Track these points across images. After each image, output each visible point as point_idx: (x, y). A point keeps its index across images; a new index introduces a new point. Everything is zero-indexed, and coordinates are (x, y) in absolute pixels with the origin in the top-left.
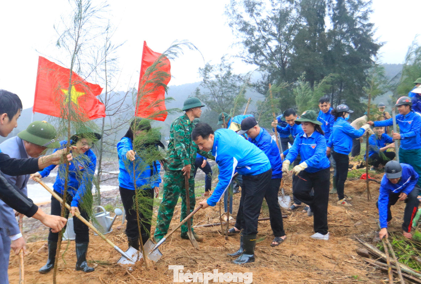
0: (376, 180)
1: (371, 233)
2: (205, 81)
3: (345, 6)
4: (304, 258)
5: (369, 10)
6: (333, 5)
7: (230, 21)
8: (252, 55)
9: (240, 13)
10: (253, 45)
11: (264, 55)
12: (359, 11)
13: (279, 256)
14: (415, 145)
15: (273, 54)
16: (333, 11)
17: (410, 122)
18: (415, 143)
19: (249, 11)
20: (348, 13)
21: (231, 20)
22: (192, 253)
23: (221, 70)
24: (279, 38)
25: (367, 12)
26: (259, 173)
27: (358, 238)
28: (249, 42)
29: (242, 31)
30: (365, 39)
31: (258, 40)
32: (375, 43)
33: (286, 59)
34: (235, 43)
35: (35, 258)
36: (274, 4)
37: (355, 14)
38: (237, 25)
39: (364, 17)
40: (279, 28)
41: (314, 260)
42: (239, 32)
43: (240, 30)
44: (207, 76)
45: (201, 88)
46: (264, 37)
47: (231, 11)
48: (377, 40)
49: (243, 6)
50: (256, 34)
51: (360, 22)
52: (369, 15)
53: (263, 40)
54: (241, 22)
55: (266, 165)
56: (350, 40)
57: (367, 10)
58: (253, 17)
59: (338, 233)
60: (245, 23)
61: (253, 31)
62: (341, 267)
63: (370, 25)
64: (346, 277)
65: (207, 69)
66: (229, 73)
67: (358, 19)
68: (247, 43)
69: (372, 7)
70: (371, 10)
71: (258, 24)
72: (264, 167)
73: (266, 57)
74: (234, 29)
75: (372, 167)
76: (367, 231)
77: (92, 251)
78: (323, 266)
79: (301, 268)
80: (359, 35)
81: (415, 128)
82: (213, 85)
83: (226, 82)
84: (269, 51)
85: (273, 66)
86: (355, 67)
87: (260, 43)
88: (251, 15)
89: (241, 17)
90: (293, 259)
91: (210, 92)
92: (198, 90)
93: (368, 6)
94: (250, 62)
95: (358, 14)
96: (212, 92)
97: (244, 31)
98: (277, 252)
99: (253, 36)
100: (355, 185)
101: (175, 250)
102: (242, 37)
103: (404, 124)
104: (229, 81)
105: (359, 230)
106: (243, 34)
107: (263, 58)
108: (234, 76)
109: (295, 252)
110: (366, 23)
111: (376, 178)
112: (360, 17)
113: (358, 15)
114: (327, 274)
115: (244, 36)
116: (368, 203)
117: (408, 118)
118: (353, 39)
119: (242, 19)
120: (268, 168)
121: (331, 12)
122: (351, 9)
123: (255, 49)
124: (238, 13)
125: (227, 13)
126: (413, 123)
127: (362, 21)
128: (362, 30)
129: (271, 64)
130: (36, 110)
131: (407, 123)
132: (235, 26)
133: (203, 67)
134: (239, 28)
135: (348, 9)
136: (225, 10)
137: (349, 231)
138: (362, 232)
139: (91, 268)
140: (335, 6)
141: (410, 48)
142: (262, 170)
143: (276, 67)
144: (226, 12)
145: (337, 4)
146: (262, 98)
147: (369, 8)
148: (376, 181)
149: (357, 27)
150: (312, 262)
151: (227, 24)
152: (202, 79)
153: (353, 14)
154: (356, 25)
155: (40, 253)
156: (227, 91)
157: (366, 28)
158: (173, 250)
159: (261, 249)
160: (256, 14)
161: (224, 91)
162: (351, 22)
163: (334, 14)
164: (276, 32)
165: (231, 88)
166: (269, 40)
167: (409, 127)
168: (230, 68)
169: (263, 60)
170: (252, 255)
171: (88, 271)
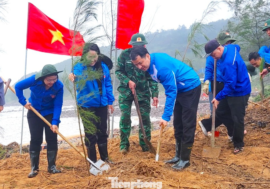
13: (219, 165)
26: (192, 88)
35: (21, 164)
41: (252, 169)
55: (198, 81)
66: (261, 2)
72: (196, 82)
77: (67, 160)
79: (233, 174)
83: (259, 12)
90: (231, 168)
98: (220, 162)
101: (131, 159)
104: (262, 10)
120: (199, 84)
139: (58, 170)
142: (194, 85)
150: (248, 171)
155: (27, 161)
158: (129, 159)
159: (204, 159)
170: (187, 162)
171: (56, 172)
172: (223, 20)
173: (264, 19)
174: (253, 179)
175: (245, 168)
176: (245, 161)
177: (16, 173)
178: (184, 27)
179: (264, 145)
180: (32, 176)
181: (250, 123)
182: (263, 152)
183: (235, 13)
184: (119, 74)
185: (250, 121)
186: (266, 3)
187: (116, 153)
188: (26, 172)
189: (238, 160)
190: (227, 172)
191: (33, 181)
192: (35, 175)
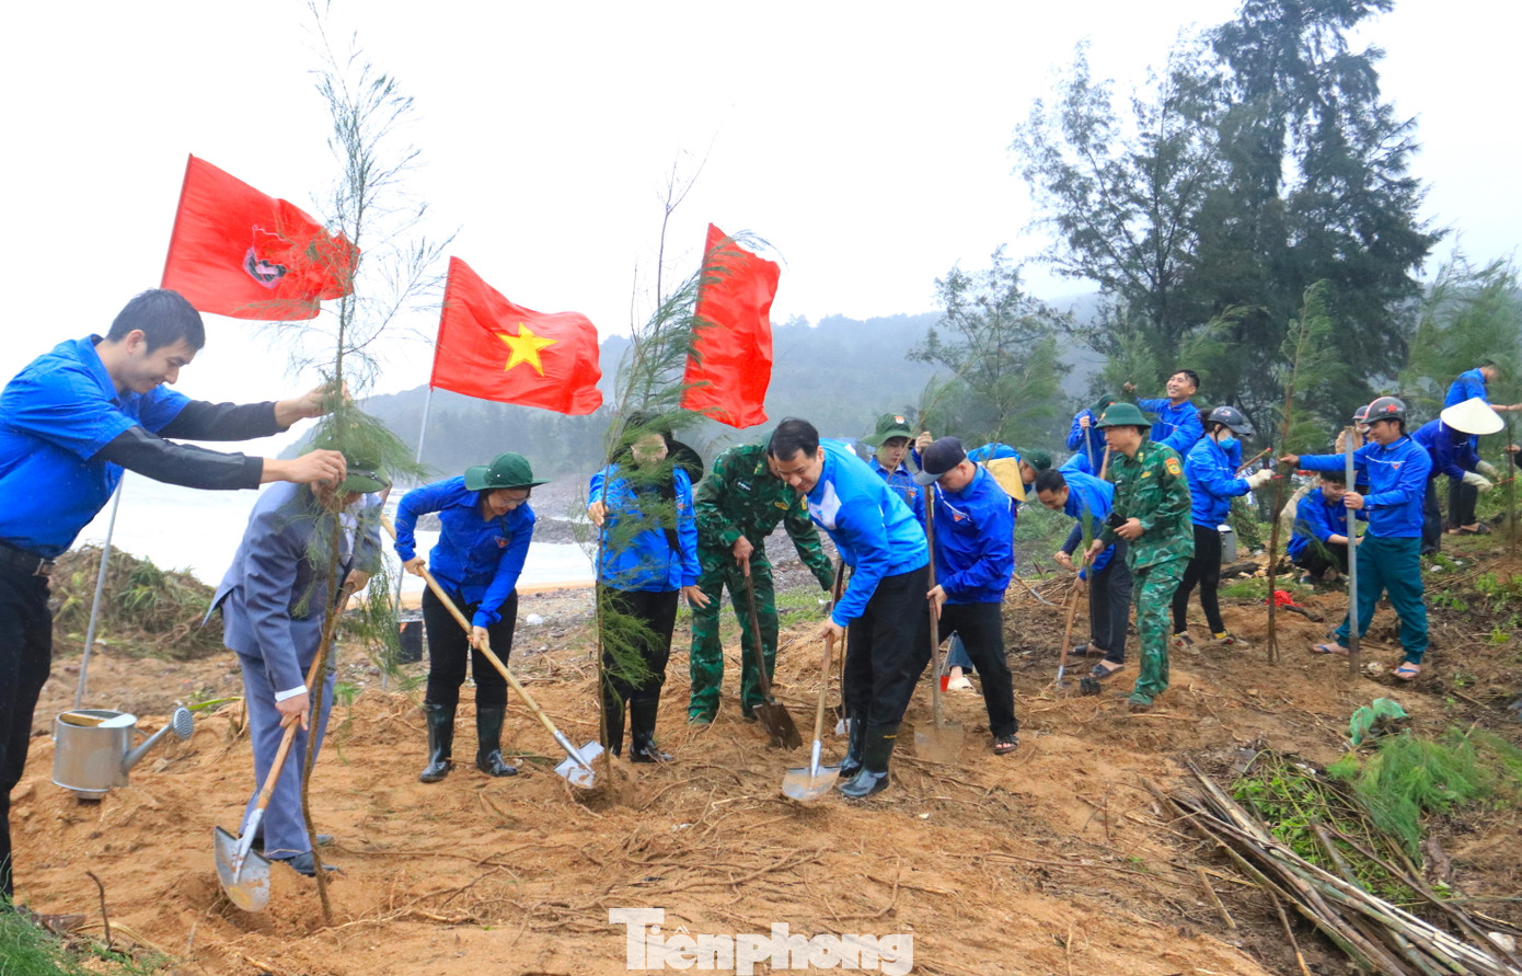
0: (1306, 610)
1: (1229, 750)
2: (951, 313)
3: (1341, 131)
4: (1025, 800)
5: (1406, 144)
6: (1309, 127)
7: (1027, 163)
8: (1080, 254)
9: (1053, 145)
10: (1082, 226)
11: (1111, 253)
12: (1379, 146)
13: (962, 787)
14: (1404, 526)
15: (1137, 252)
16: (1309, 144)
17: (1396, 464)
18: (1406, 522)
19: (1076, 138)
20: (1349, 149)
21: (1029, 161)
22: (752, 756)
23: (994, 285)
24: (1156, 210)
25: (1400, 150)
27: (1190, 761)
28: (1075, 217)
29: (1057, 191)
30: (1391, 221)
31: (1097, 214)
32: (1419, 232)
33: (1171, 267)
34: (1037, 220)
35: (394, 731)
36: (1146, 121)
37: (1367, 155)
38: (1044, 174)
39: (1394, 162)
40: (1158, 182)
41: (1048, 806)
42: (1049, 193)
43: (1051, 188)
44: (958, 301)
45: (939, 330)
46: (1113, 208)
47: (1030, 140)
48: (1425, 225)
49: (1060, 128)
50: (1094, 197)
51: (1380, 176)
52: (1408, 158)
53: (1113, 216)
54: (1055, 167)
56: (1352, 221)
57: (1402, 144)
58: (1086, 155)
59: (1146, 743)
60: (1066, 170)
61: (1085, 192)
62: (1112, 829)
63: (1409, 184)
64: (1111, 858)
65: (956, 284)
66: (1014, 294)
67: (1376, 169)
68: (1066, 222)
69: (1416, 135)
70: (1412, 144)
71: (1099, 173)
73: (1118, 259)
74: (1037, 186)
75: (1307, 573)
76: (1223, 745)
77: (528, 728)
78: (1067, 823)
79: (1003, 823)
80: (1375, 211)
81: (1407, 482)
82: (974, 323)
83: (1007, 316)
84: (1127, 245)
85: (1135, 283)
86: (1360, 294)
87: (1102, 223)
88: (1083, 151)
89: (1057, 154)
90: (994, 800)
91: (967, 340)
92: (933, 335)
93: (1406, 133)
94: (1074, 273)
95: (1378, 154)
96: (974, 340)
97: (1063, 191)
98: (961, 778)
99: (1085, 204)
100: (1248, 618)
101: (715, 747)
102: (1057, 205)
103: (1382, 469)
104: (1016, 314)
105: (1203, 741)
106: (1058, 198)
107: (1109, 260)
108: (1029, 300)
109: (1009, 780)
110: (1396, 178)
111: (1307, 605)
112: (1380, 163)
113: (1375, 157)
114: (1063, 846)
115: (1059, 205)
116: (1267, 668)
117: (1393, 454)
118: (1361, 219)
119: (1058, 159)
121: (1303, 146)
122: (1357, 140)
123: (1086, 239)
124: (1049, 143)
125: (1020, 144)
126: (1403, 467)
127: (1386, 173)
128: (1386, 197)
129: (1131, 276)
130: (438, 381)
131: (1389, 466)
132: (1039, 177)
133: (945, 278)
134: (1050, 183)
135: (1351, 140)
136: (1016, 136)
137: (1175, 740)
138: (1207, 747)
139: (508, 767)
140: (1314, 130)
141: (1444, 268)
143: (1142, 287)
144: (1016, 141)
145: (1319, 126)
146: (1100, 364)
147: (1408, 139)
148: (1305, 614)
149: (1372, 188)
150: (1040, 811)
151: (1019, 173)
152: (943, 308)
153: (1361, 154)
154: (1370, 182)
155: (409, 719)
156: (1011, 339)
157: (1397, 191)
158: (711, 744)
159: (921, 766)
160: (1095, 146)
161: (1003, 340)
162: (1356, 173)
163: (1311, 154)
164: (1147, 195)
165: (1020, 330)
166: (1126, 215)
167: (1392, 477)
168: (1015, 278)
169: (1108, 267)
170: (881, 775)
171: (503, 773)
172: (904, 315)
173: (1020, 337)
174: (1058, 843)
175: (1028, 801)
176: (1029, 781)
177: (383, 763)
178: (803, 322)
179: (1068, 731)
180: (433, 778)
181: (1017, 651)
182: (1070, 753)
183: (949, 311)
184: (713, 510)
185: (1016, 646)
186: (1026, 296)
187: (669, 719)
188: (412, 759)
189: (1010, 774)
190: (988, 814)
191: (438, 797)
192: (438, 777)
